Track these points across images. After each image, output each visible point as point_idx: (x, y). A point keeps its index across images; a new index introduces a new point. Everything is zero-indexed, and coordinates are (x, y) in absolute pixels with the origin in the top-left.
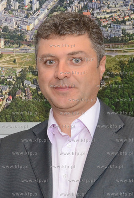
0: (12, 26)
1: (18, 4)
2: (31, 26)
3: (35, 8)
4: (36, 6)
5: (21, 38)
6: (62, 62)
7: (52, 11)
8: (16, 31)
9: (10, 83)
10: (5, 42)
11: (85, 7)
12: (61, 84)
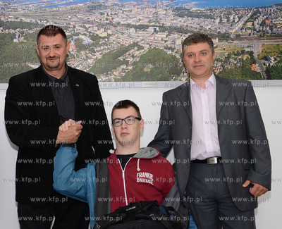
0: (223, 31)
1: (226, 20)
2: (234, 30)
3: (236, 21)
4: (237, 20)
5: (228, 37)
6: (197, 55)
7: (246, 22)
8: (225, 34)
9: (221, 61)
10: (219, 40)
11: (267, 18)
12: (197, 65)
